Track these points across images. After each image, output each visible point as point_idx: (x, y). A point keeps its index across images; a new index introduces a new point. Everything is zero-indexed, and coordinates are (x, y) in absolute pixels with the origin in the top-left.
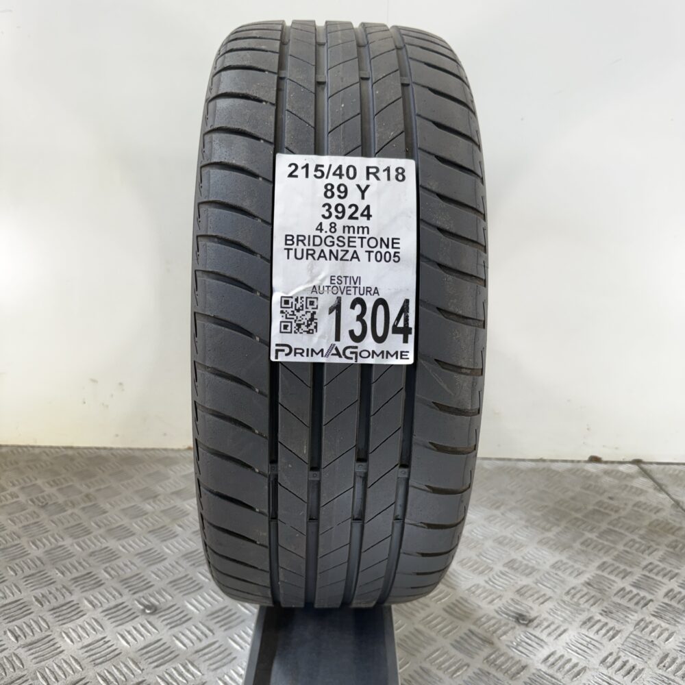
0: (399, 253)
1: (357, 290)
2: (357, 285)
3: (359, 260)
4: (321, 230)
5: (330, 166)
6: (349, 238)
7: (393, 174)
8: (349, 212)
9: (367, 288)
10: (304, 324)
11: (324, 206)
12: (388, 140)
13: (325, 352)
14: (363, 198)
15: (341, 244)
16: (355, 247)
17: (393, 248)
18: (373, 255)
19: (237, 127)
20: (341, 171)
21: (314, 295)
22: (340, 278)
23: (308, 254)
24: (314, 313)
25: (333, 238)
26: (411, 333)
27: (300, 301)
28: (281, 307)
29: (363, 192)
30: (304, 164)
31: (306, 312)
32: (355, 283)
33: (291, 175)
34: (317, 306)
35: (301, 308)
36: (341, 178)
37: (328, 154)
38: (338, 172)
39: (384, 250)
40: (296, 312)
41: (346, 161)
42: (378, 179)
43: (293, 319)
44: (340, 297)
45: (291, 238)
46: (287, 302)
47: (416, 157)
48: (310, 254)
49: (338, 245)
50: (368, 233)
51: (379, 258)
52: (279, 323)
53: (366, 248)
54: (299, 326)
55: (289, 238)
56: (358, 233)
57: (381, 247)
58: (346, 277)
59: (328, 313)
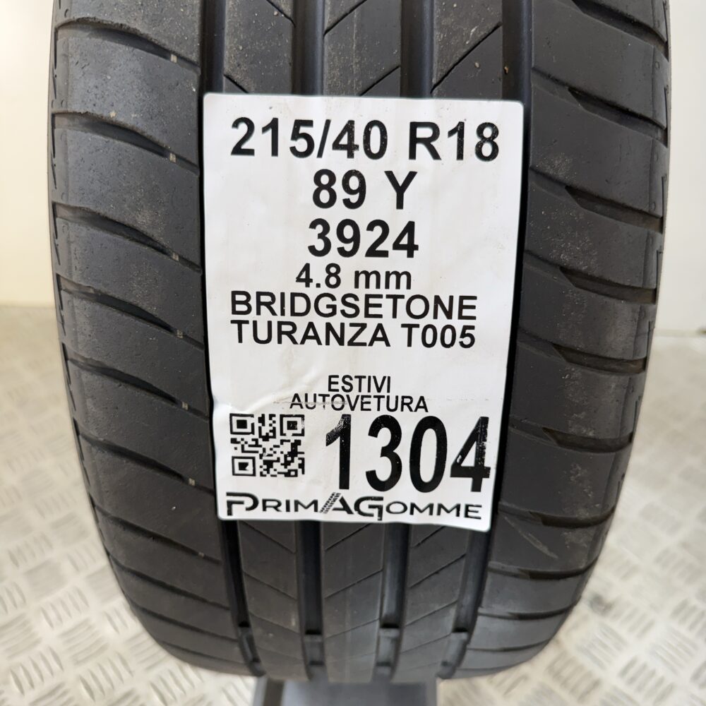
0: (472, 328)
1: (383, 401)
2: (384, 392)
3: (388, 344)
4: (308, 281)
5: (328, 123)
6: (368, 297)
7: (471, 139)
8: (367, 239)
9: (403, 397)
10: (278, 460)
11: (313, 225)
12: (465, 51)
13: (320, 506)
14: (400, 205)
15: (350, 311)
16: (380, 316)
17: (461, 317)
18: (417, 333)
19: (117, 20)
20: (351, 138)
21: (296, 410)
22: (347, 380)
23: (280, 333)
24: (298, 443)
25: (333, 298)
26: (487, 476)
27: (267, 421)
28: (232, 433)
29: (400, 190)
30: (269, 121)
31: (282, 442)
32: (379, 390)
33: (238, 150)
34: (303, 430)
35: (271, 434)
36: (351, 155)
37: (322, 94)
38: (344, 141)
39: (441, 321)
40: (260, 441)
41: (362, 109)
42: (435, 155)
43: (257, 452)
44: (349, 416)
45: (243, 298)
46: (242, 424)
47: (526, 97)
48: (285, 332)
49: (343, 312)
50: (409, 287)
51: (429, 340)
52: (231, 459)
53: (403, 317)
54: (269, 464)
55: (239, 298)
56: (387, 286)
57: (435, 316)
58: (360, 378)
59: (324, 442)
